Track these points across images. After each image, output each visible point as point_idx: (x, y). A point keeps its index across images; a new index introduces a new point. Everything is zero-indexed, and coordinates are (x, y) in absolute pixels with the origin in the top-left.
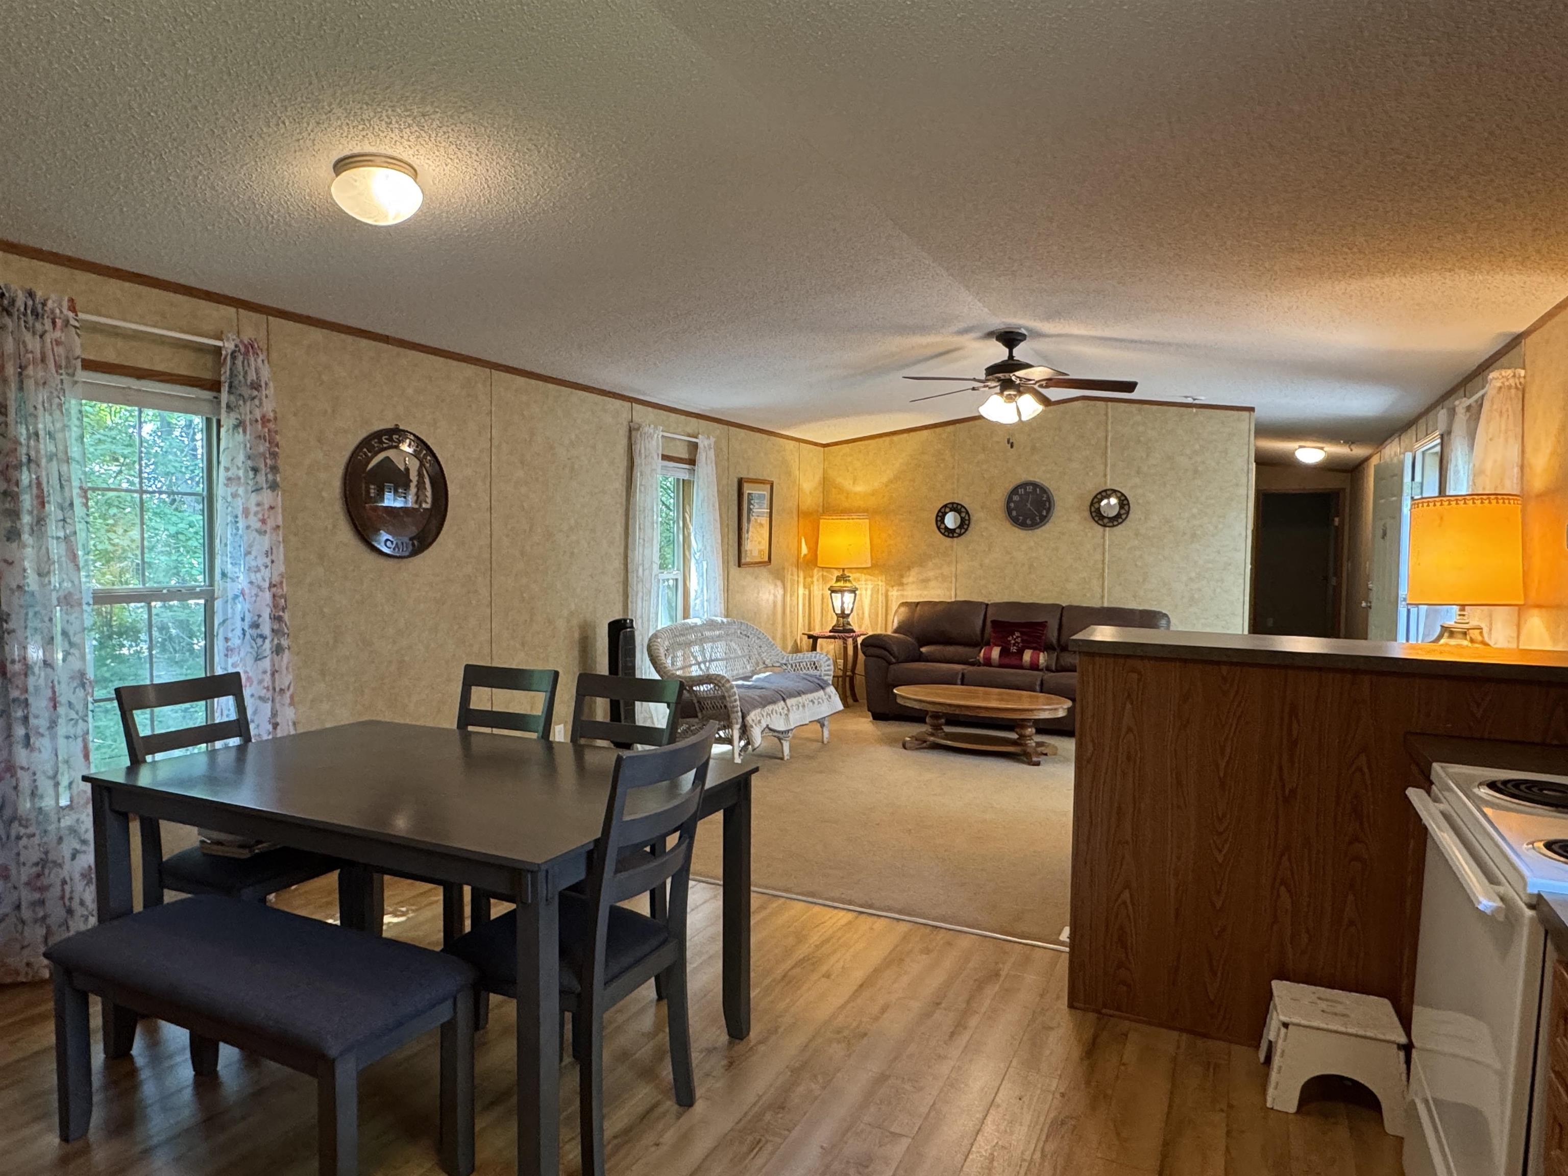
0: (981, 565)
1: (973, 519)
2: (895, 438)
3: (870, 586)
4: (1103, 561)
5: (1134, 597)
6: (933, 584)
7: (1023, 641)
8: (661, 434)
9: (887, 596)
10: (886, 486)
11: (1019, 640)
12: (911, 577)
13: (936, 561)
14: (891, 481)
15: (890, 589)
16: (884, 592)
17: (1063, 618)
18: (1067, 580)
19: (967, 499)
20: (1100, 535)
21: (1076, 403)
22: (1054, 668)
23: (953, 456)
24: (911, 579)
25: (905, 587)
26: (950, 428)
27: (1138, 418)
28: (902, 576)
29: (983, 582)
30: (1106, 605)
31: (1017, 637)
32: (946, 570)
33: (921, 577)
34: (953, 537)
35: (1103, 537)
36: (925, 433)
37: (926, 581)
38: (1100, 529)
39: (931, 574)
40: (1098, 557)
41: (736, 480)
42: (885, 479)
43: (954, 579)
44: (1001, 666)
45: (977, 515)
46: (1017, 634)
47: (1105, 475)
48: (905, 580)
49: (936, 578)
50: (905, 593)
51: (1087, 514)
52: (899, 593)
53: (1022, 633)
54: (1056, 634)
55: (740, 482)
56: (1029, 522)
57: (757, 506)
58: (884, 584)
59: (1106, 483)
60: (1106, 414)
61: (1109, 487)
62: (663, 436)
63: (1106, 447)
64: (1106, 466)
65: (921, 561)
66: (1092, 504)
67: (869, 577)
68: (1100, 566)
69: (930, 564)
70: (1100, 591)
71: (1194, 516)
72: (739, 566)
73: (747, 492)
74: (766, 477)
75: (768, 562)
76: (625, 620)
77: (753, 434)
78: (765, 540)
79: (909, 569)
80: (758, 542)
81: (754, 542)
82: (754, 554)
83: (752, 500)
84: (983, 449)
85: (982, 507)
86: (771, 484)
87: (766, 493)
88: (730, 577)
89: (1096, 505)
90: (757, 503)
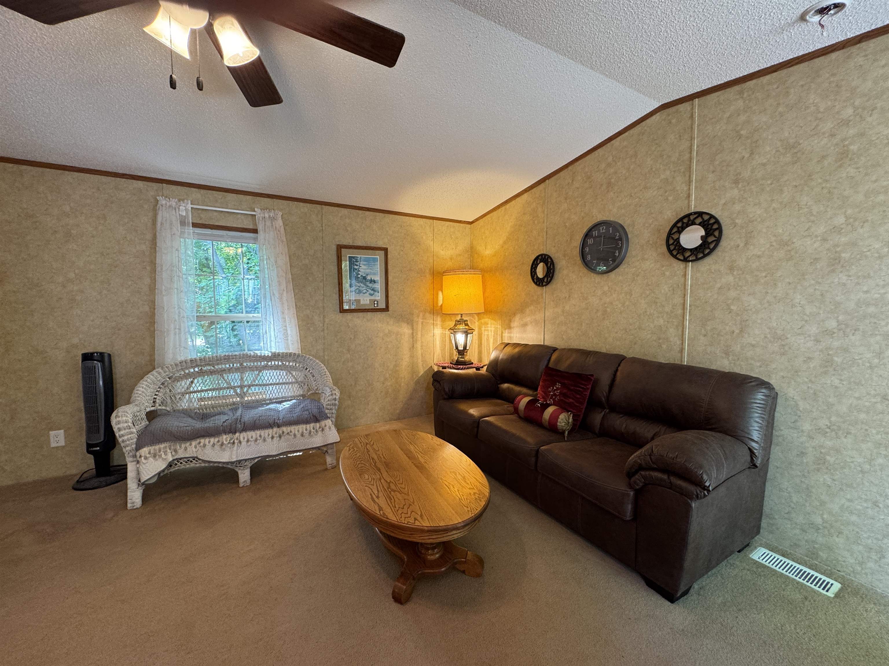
1: (558, 267)
2: (508, 206)
3: (493, 329)
4: (684, 304)
5: (727, 354)
6: (529, 328)
7: (560, 393)
8: (190, 206)
9: (501, 337)
10: (502, 247)
11: (557, 392)
12: (516, 322)
13: (532, 307)
14: (505, 243)
15: (504, 331)
16: (500, 332)
17: (618, 374)
18: (640, 328)
19: (552, 250)
20: (680, 273)
21: (654, 117)
22: (597, 431)
23: (544, 212)
24: (515, 324)
25: (512, 330)
26: (542, 186)
27: (740, 103)
28: (510, 321)
29: (564, 328)
31: (556, 389)
32: (539, 316)
33: (522, 323)
34: (542, 286)
35: (685, 275)
36: (526, 196)
37: (525, 325)
38: (682, 265)
39: (528, 319)
40: (678, 300)
41: (334, 248)
42: (501, 242)
43: (543, 324)
44: (526, 419)
45: (561, 264)
46: (558, 385)
47: (689, 196)
48: (512, 325)
49: (532, 323)
50: (512, 335)
51: (663, 248)
52: (508, 335)
53: (563, 385)
54: (607, 388)
55: (340, 248)
56: (602, 265)
57: (363, 267)
58: (500, 327)
59: (689, 206)
60: (692, 116)
61: (693, 210)
62: (192, 208)
63: (691, 159)
64: (690, 181)
65: (521, 309)
66: (670, 234)
67: (493, 321)
68: (680, 312)
69: (527, 310)
70: (679, 342)
71: (838, 230)
72: (340, 312)
73: (348, 256)
74: (380, 244)
75: (384, 309)
76: (92, 354)
77: (360, 212)
78: (378, 292)
79: (514, 314)
80: (367, 294)
81: (362, 294)
82: (362, 302)
83: (357, 262)
84: (566, 199)
85: (564, 256)
86: (386, 250)
87: (378, 257)
88: (327, 320)
89: (675, 237)
90: (364, 265)
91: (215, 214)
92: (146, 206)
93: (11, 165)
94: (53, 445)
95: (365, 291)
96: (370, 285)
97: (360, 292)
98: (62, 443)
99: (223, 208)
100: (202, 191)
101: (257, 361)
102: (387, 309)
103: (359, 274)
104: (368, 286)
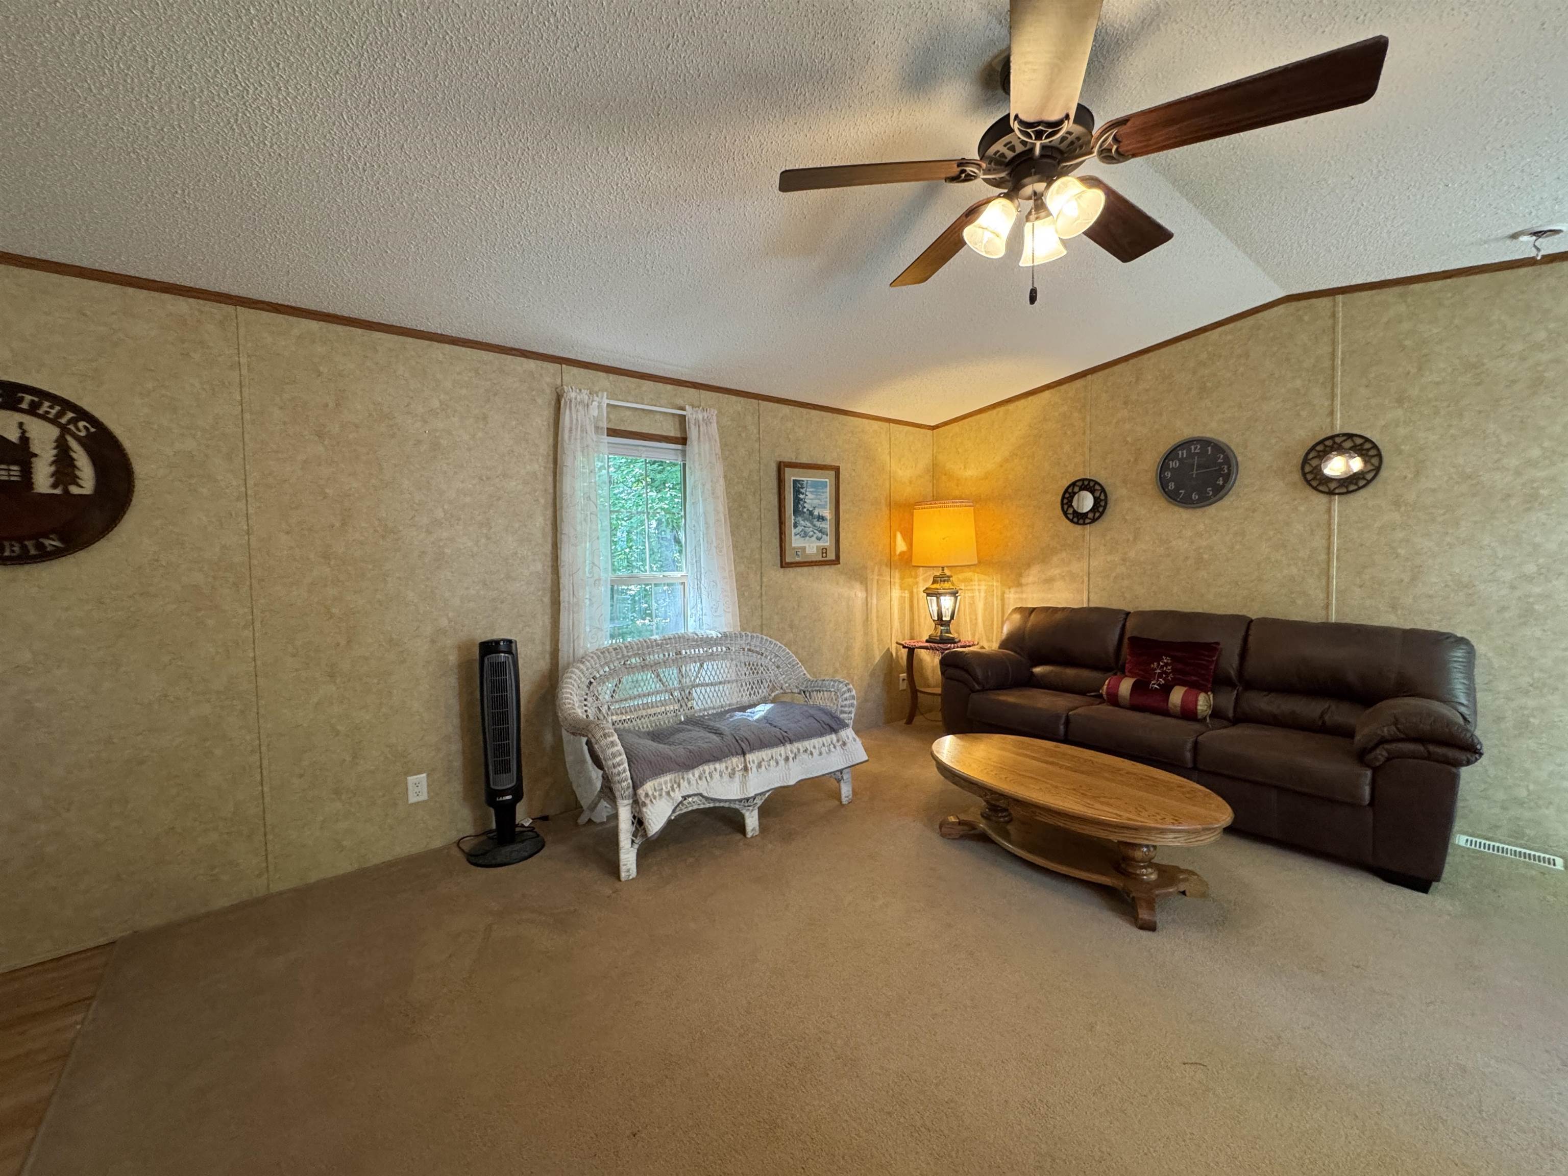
0: (1124, 560)
1: (1112, 498)
2: (1011, 407)
3: (983, 588)
4: (1329, 549)
6: (1059, 584)
7: (1174, 671)
8: (606, 401)
9: (1003, 599)
10: (1001, 466)
11: (1166, 670)
12: (1032, 576)
13: (1064, 555)
14: (1006, 460)
15: (1007, 591)
16: (999, 594)
17: (1251, 639)
18: (1260, 579)
19: (1103, 473)
20: (1321, 508)
21: (1277, 309)
23: (1083, 419)
24: (1031, 579)
25: (1024, 588)
26: (1079, 383)
27: (1402, 308)
28: (1020, 575)
29: (1126, 583)
30: (1333, 619)
31: (1166, 665)
32: (1076, 567)
33: (1044, 577)
34: (1084, 524)
35: (1329, 511)
36: (1047, 394)
37: (1050, 581)
38: (1323, 499)
39: (1056, 572)
40: (1318, 542)
41: (774, 467)
42: (998, 459)
43: (1086, 579)
44: (1134, 707)
45: (1117, 493)
46: (1166, 660)
47: (1332, 413)
48: (1024, 581)
49: (1063, 578)
50: (1024, 596)
51: (1297, 476)
52: (1017, 596)
53: (1174, 658)
54: (1235, 661)
55: (781, 467)
56: (1195, 496)
57: (810, 496)
58: (999, 584)
59: (1332, 425)
60: (1334, 315)
61: (1338, 431)
62: (608, 405)
63: (1333, 368)
64: (1333, 396)
65: (1044, 556)
66: (1305, 461)
67: (982, 577)
68: (1323, 557)
69: (1055, 559)
70: (1322, 596)
71: (1531, 463)
72: (782, 567)
73: (793, 478)
74: (828, 461)
75: (834, 561)
76: (497, 642)
77: (804, 411)
78: (827, 535)
79: (1028, 566)
80: (814, 538)
81: (808, 538)
82: (808, 551)
83: (802, 488)
84: (1126, 403)
85: (1124, 482)
86: (837, 470)
87: (827, 480)
88: (765, 580)
89: (1314, 463)
90: (811, 492)
91: (628, 413)
92: (540, 401)
93: (360, 331)
94: (412, 799)
95: (811, 533)
96: (818, 524)
97: (805, 535)
98: (424, 797)
99: (637, 403)
100: (612, 377)
101: (698, 646)
102: (837, 561)
103: (805, 507)
104: (814, 526)
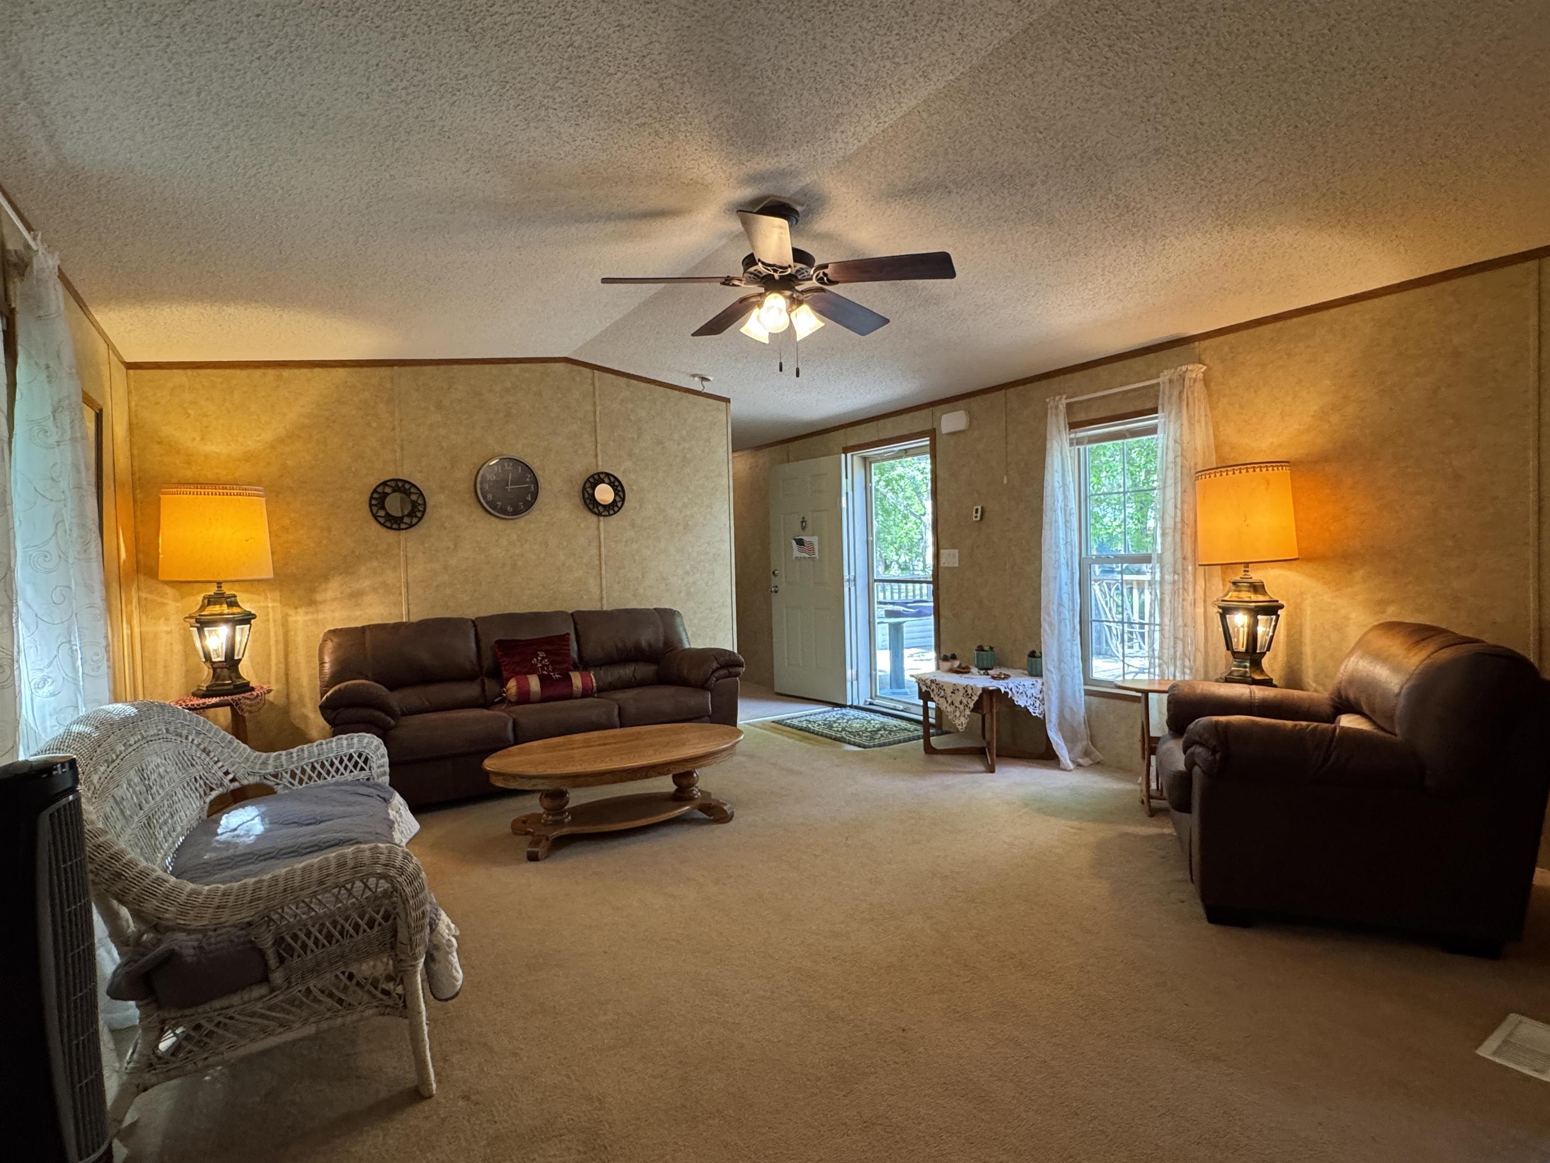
0: (446, 568)
1: (430, 503)
2: (286, 373)
4: (600, 555)
5: (633, 596)
6: (370, 598)
7: (551, 662)
9: (285, 624)
10: (273, 447)
12: (332, 590)
13: (373, 564)
14: (281, 441)
15: (292, 612)
16: (279, 616)
18: (559, 582)
19: (418, 475)
20: (594, 526)
21: (557, 365)
23: (392, 413)
24: (329, 594)
25: (321, 607)
26: (384, 371)
27: (627, 394)
28: (313, 590)
29: (448, 591)
30: (605, 608)
31: (543, 658)
32: (390, 577)
33: (349, 591)
34: (399, 529)
35: (598, 528)
36: (341, 372)
37: (357, 594)
38: (594, 518)
39: (365, 584)
40: (594, 552)
42: (268, 436)
43: (403, 591)
44: (544, 700)
45: (436, 498)
46: (541, 654)
47: (596, 456)
48: (319, 597)
49: (375, 590)
50: (321, 616)
51: (578, 500)
52: (309, 617)
56: (509, 509)
58: (277, 604)
59: (597, 464)
60: (593, 384)
61: (600, 469)
63: (595, 423)
64: (596, 444)
65: (347, 566)
66: (585, 488)
68: (597, 562)
69: (363, 569)
70: (598, 591)
71: (685, 506)
79: (326, 578)
84: (438, 408)
85: (442, 488)
89: (590, 490)
